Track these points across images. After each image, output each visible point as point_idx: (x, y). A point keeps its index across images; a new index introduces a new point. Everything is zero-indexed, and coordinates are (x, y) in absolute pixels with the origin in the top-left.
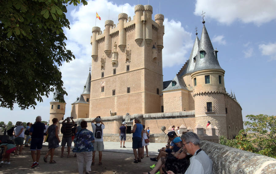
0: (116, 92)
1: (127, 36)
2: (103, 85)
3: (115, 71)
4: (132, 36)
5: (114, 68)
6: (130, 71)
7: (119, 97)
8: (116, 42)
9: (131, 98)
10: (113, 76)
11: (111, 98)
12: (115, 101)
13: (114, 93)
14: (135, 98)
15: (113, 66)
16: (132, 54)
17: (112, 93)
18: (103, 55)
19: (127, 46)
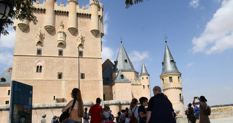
0: (64, 75)
1: (78, 21)
2: (40, 64)
3: (61, 53)
4: (85, 24)
5: (60, 49)
6: (83, 57)
7: (68, 82)
8: (62, 22)
9: (86, 84)
10: (57, 57)
11: (55, 81)
12: (62, 85)
13: (60, 76)
14: (91, 85)
15: (58, 46)
16: (85, 41)
17: (57, 76)
18: (40, 29)
19: (79, 32)
